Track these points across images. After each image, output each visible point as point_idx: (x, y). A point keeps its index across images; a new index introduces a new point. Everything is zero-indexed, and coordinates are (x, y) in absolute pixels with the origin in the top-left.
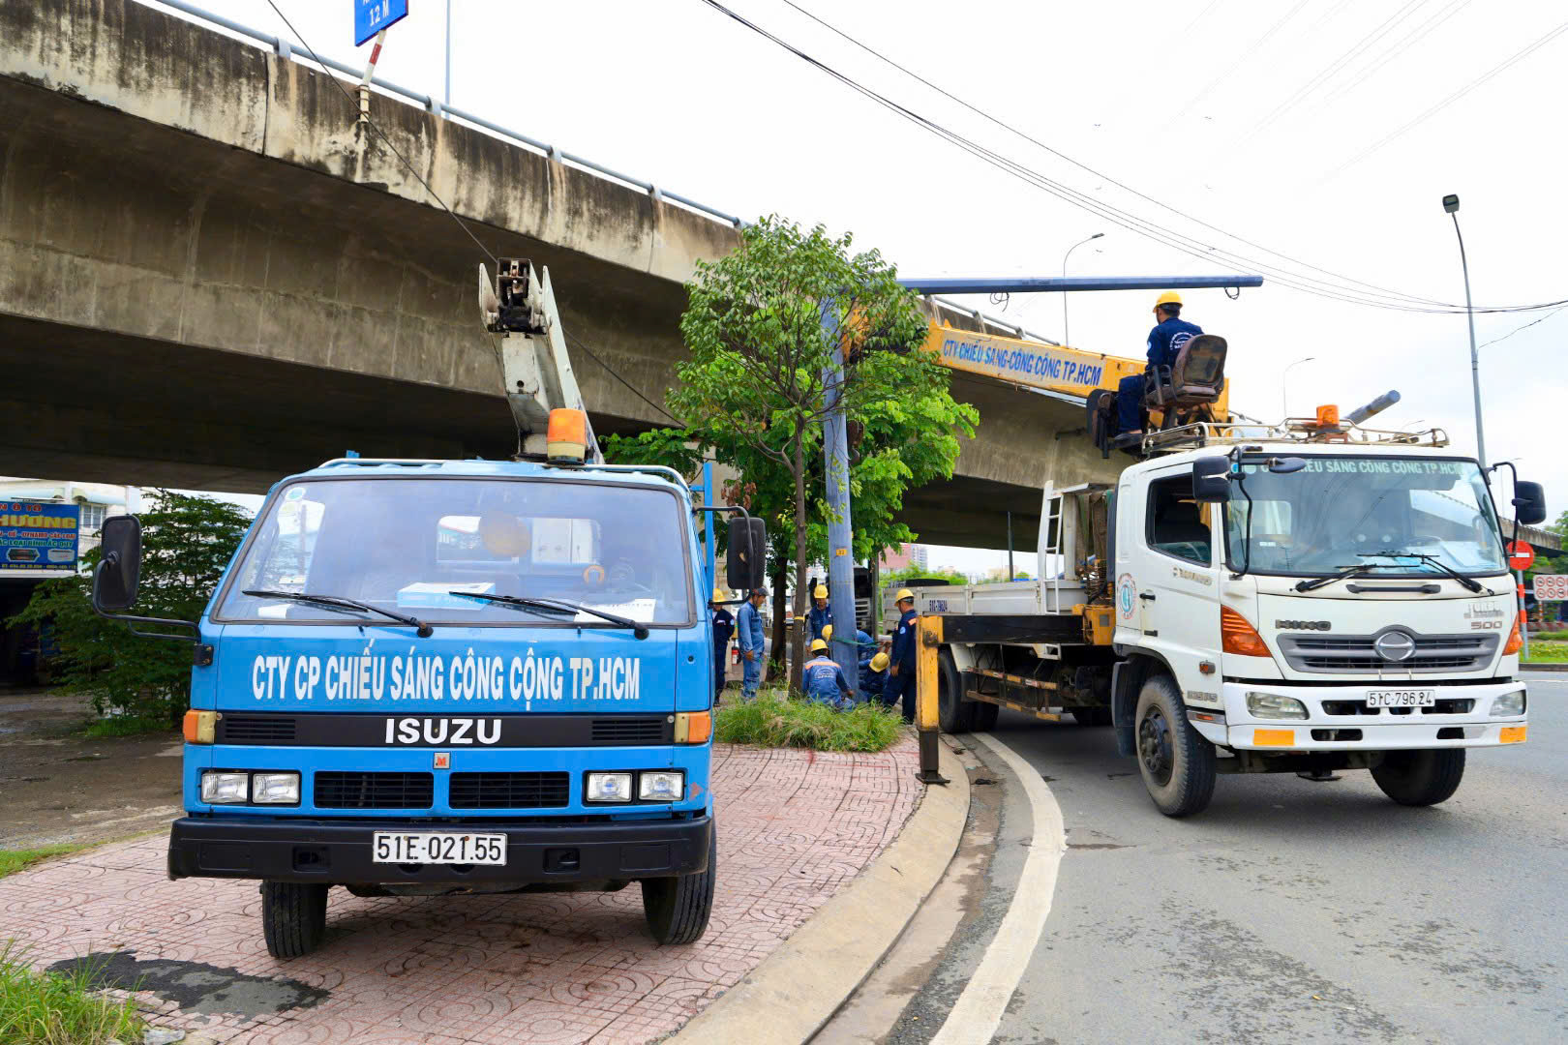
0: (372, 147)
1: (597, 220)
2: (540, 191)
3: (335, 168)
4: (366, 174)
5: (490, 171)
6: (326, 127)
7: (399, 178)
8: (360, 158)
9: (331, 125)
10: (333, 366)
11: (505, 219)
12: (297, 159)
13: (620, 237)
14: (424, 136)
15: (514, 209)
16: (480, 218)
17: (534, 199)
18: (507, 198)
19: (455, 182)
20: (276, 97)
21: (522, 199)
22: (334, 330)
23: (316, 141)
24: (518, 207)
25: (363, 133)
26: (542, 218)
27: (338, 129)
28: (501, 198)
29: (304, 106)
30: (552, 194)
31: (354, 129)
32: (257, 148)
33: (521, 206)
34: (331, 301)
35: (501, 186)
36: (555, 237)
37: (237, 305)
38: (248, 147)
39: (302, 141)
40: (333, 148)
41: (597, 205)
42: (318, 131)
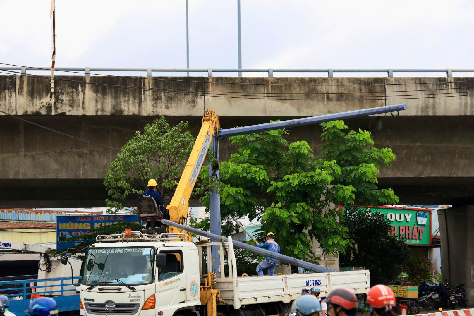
0: (57, 99)
1: (170, 99)
2: (137, 94)
3: (44, 112)
4: (56, 111)
5: (111, 93)
6: (38, 98)
7: (70, 108)
8: (53, 106)
9: (40, 96)
10: (83, 178)
11: (121, 111)
12: (28, 113)
13: (184, 103)
14: (80, 88)
15: (125, 106)
16: (109, 114)
17: (135, 99)
18: (121, 102)
19: (95, 103)
20: (19, 93)
21: (128, 100)
22: (82, 162)
23: (35, 105)
24: (127, 105)
25: (53, 96)
26: (139, 106)
27: (43, 97)
28: (117, 103)
29: (29, 93)
30: (144, 93)
31: (49, 95)
32: (13, 114)
33: (128, 104)
34: (79, 150)
35: (117, 98)
36: (148, 113)
37: (41, 160)
38: (10, 114)
39: (29, 106)
40: (42, 105)
41: (169, 91)
42: (35, 100)
